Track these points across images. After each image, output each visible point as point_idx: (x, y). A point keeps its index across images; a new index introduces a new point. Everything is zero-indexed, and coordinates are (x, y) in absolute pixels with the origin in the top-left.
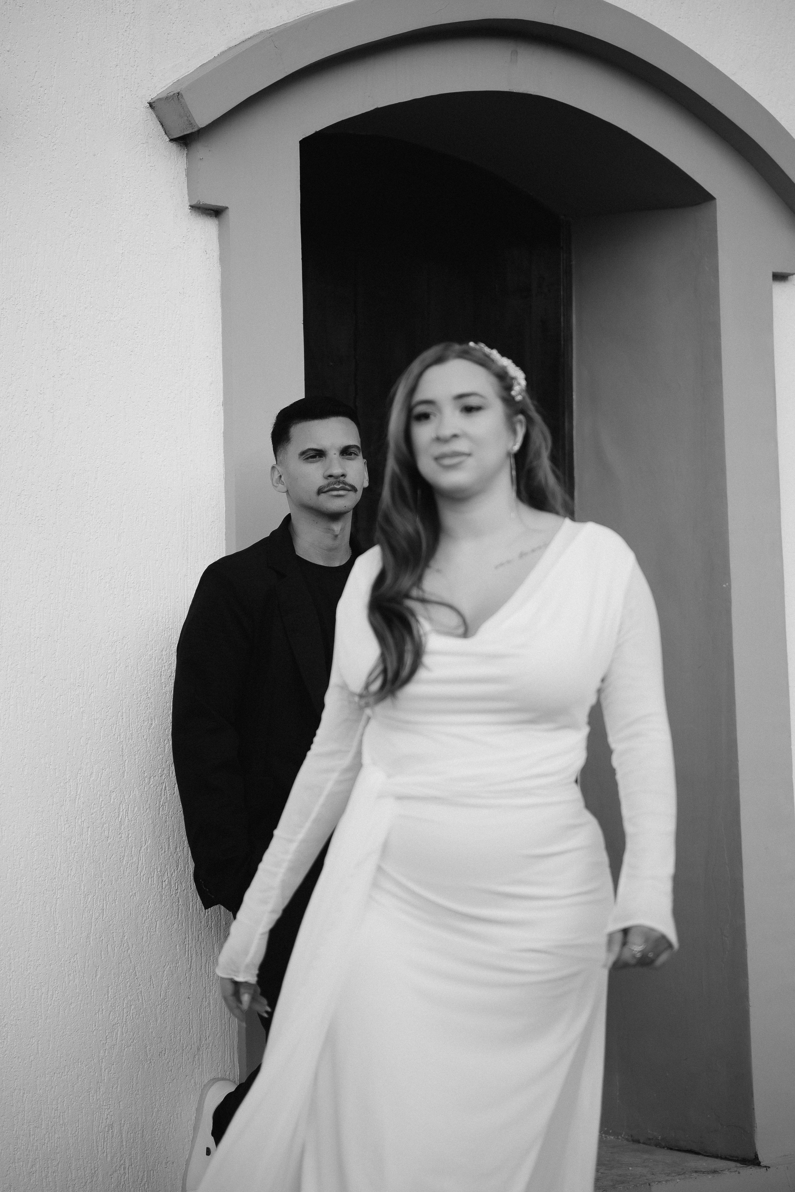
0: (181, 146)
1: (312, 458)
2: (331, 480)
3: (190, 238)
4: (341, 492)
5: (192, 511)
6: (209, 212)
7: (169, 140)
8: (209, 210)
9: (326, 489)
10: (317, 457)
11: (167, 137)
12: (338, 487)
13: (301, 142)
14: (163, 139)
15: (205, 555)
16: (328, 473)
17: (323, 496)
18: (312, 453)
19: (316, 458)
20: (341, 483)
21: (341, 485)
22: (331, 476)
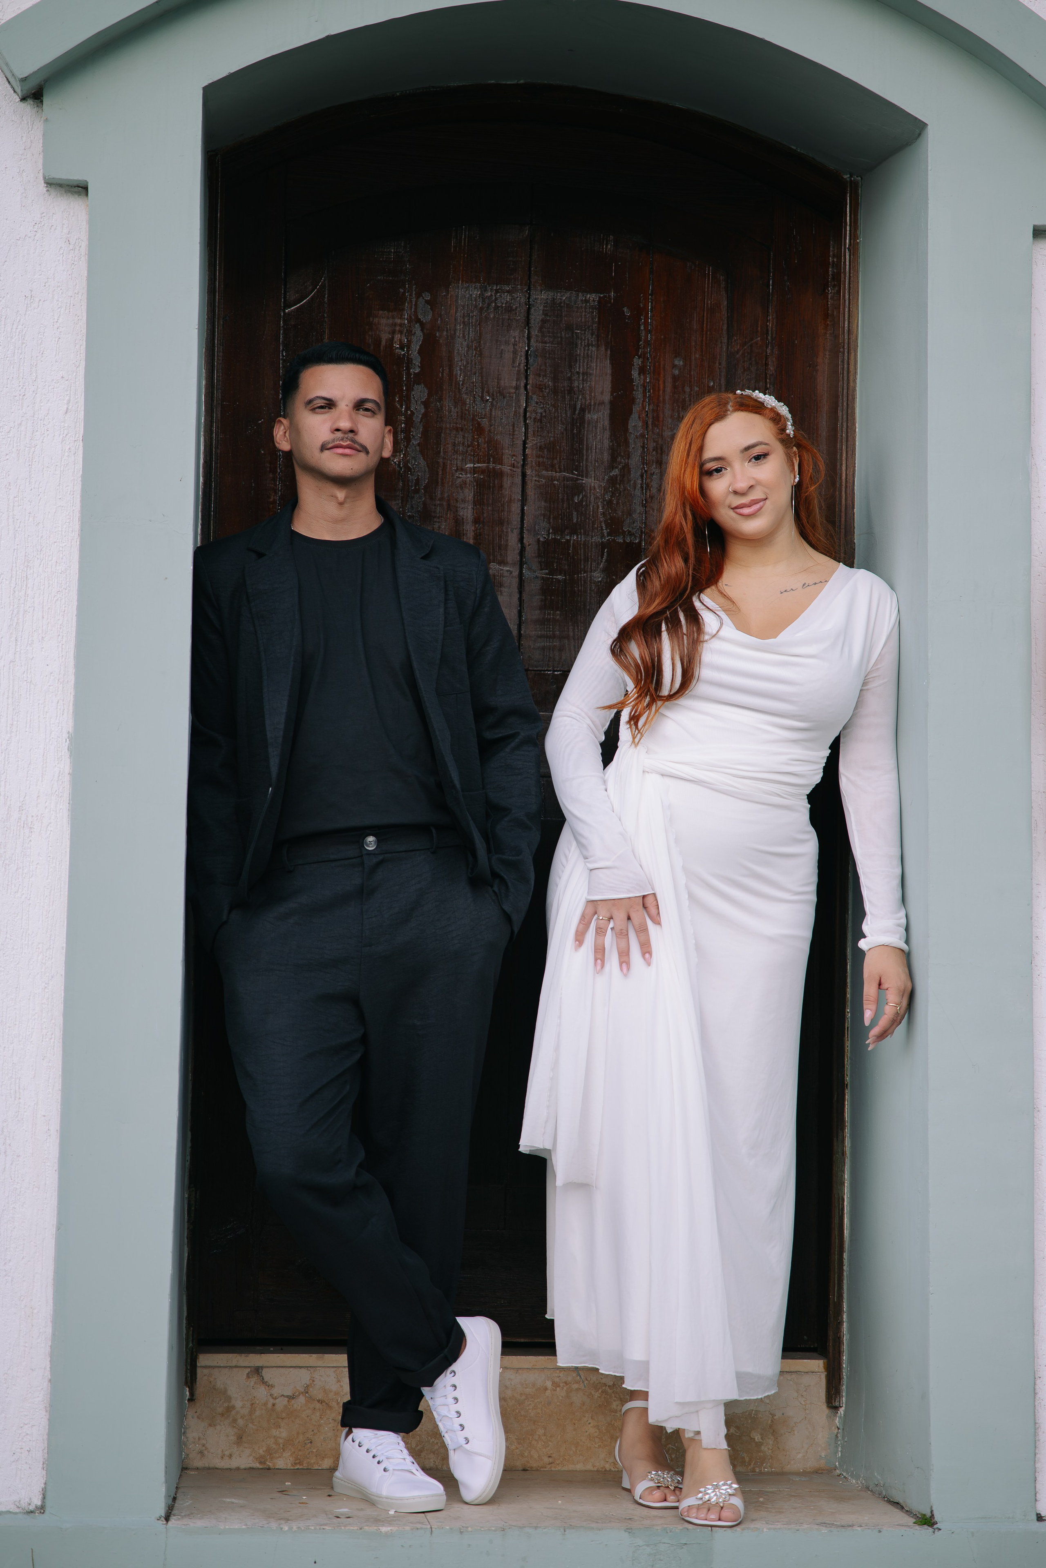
0: (37, 106)
1: (319, 409)
2: (339, 435)
3: (46, 225)
4: (347, 451)
5: (27, 577)
6: (76, 189)
7: (20, 99)
8: (75, 187)
9: (330, 446)
10: (327, 408)
11: (17, 96)
12: (345, 444)
13: (205, 89)
14: (11, 99)
15: (44, 636)
16: (335, 427)
17: (327, 453)
18: (321, 403)
19: (325, 409)
20: (349, 439)
21: (348, 442)
22: (338, 430)
